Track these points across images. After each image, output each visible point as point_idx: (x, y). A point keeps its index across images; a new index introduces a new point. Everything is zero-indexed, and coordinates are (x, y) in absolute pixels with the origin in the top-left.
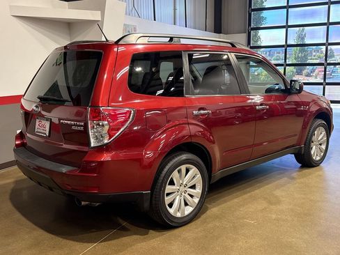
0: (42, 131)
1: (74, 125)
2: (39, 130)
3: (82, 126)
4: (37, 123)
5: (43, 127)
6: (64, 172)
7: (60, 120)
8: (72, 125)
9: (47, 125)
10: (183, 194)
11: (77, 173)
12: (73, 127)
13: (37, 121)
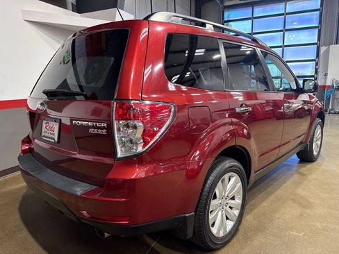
0: (49, 135)
1: (93, 127)
2: (46, 134)
3: (104, 128)
4: (44, 125)
5: (50, 130)
6: (79, 194)
7: (71, 120)
8: (88, 127)
9: (56, 127)
10: (224, 207)
11: (97, 196)
12: (91, 131)
13: (44, 122)
